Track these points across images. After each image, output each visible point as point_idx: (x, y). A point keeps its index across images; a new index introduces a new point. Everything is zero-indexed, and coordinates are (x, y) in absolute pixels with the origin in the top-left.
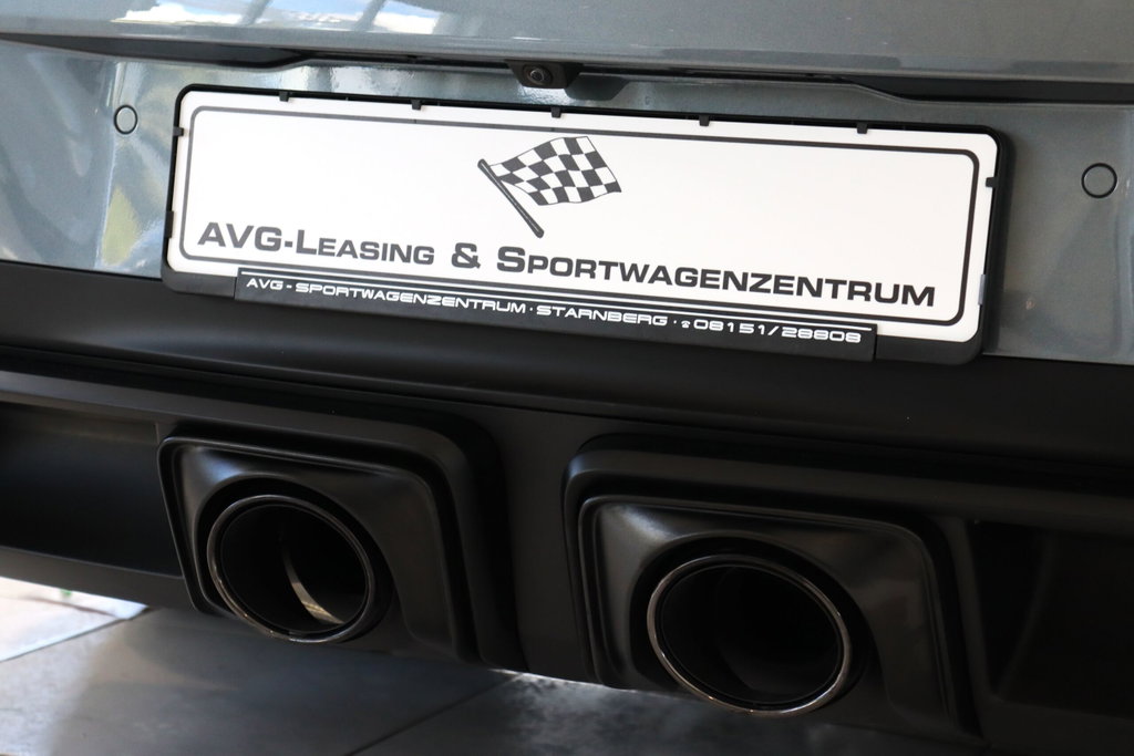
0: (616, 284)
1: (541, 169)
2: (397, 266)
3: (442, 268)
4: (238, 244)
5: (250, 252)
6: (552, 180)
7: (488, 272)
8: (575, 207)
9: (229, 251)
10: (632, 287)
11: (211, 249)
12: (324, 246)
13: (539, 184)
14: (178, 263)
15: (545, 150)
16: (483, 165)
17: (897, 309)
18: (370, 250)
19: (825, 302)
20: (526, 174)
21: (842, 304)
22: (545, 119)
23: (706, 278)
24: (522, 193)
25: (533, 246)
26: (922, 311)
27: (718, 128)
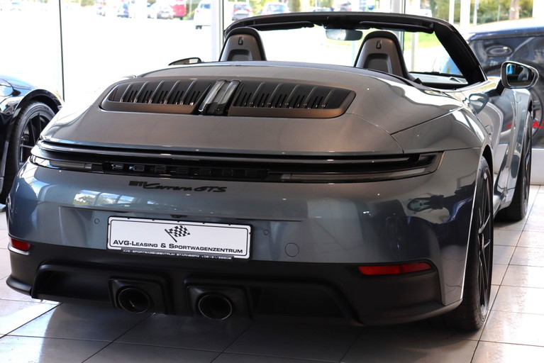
0: (190, 250)
1: (176, 231)
2: (151, 247)
3: (159, 247)
4: (121, 244)
5: (123, 245)
6: (178, 233)
7: (167, 248)
8: (182, 237)
9: (119, 245)
10: (193, 250)
11: (116, 245)
12: (137, 244)
13: (176, 233)
14: (109, 247)
15: (177, 228)
16: (166, 230)
17: (236, 253)
18: (146, 245)
19: (225, 253)
20: (173, 232)
21: (228, 253)
22: (176, 222)
23: (205, 249)
24: (173, 235)
25: (175, 244)
26: (241, 254)
27: (206, 224)
